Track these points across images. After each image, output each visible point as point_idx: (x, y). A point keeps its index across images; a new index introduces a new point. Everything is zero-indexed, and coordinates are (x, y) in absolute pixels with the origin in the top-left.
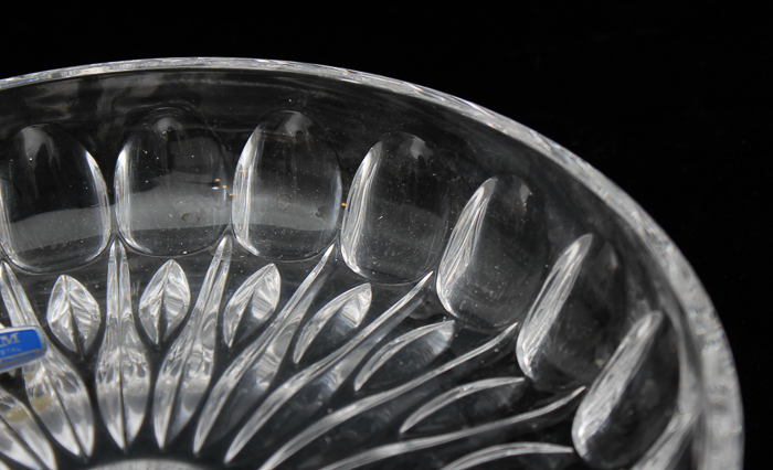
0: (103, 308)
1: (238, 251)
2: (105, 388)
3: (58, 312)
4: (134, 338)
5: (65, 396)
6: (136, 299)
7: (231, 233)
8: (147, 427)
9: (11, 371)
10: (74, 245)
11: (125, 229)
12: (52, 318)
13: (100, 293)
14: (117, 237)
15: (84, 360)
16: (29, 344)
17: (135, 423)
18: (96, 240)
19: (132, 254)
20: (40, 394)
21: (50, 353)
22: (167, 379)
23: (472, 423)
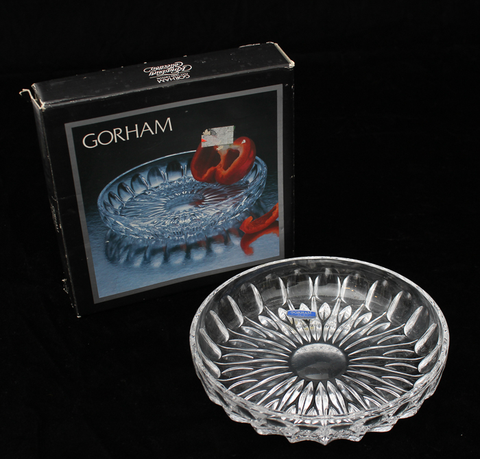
0: (331, 312)
1: (365, 308)
2: (326, 329)
3: (321, 310)
4: (335, 320)
5: (317, 328)
6: (339, 312)
7: (365, 304)
8: (331, 338)
9: (308, 320)
10: (330, 297)
11: (342, 296)
12: (320, 311)
13: (332, 309)
14: (340, 298)
15: (324, 322)
16: (313, 315)
17: (330, 336)
18: (335, 297)
19: (342, 302)
20: (312, 326)
21: (317, 318)
22: (339, 330)
23: (397, 357)
